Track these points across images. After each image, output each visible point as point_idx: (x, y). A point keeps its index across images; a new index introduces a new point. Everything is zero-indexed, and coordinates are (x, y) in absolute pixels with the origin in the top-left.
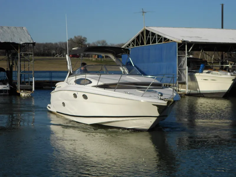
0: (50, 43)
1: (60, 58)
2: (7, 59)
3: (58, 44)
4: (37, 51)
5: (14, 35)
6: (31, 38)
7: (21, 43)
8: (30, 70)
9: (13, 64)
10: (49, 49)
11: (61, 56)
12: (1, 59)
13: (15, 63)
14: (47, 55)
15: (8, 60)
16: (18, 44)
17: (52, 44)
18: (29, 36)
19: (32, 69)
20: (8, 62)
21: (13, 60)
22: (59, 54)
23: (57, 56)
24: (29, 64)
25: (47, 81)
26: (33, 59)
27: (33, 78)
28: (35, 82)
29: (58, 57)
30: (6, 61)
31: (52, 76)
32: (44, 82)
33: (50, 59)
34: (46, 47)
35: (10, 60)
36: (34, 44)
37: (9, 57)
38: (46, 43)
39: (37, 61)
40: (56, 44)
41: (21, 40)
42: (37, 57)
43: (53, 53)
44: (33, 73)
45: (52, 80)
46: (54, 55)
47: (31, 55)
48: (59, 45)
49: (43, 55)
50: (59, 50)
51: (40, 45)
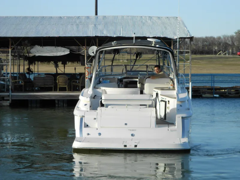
0: (211, 37)
1: (224, 56)
2: (156, 59)
3: (222, 37)
4: (194, 47)
5: (166, 28)
6: (188, 31)
7: (175, 38)
8: (186, 72)
9: (164, 64)
10: (209, 45)
11: (226, 54)
12: (150, 59)
13: (166, 64)
14: (208, 53)
15: (158, 59)
16: (170, 39)
17: (214, 38)
18: (185, 28)
19: (188, 72)
20: (158, 62)
21: (164, 60)
22: (222, 51)
23: (220, 54)
24: (184, 65)
25: (207, 87)
26: (190, 58)
27: (190, 83)
28: (192, 88)
29: (222, 55)
30: (155, 61)
31: (214, 81)
32: (204, 88)
33: (211, 58)
34: (206, 42)
35: (160, 59)
36: (191, 38)
37: (158, 56)
38: (206, 37)
39: (195, 61)
40: (219, 38)
41: (175, 34)
42: (194, 56)
43: (215, 49)
44: (190, 77)
45: (214, 86)
46: (216, 53)
47: (188, 52)
48: (223, 40)
49: (202, 53)
50: (223, 46)
51: (198, 40)
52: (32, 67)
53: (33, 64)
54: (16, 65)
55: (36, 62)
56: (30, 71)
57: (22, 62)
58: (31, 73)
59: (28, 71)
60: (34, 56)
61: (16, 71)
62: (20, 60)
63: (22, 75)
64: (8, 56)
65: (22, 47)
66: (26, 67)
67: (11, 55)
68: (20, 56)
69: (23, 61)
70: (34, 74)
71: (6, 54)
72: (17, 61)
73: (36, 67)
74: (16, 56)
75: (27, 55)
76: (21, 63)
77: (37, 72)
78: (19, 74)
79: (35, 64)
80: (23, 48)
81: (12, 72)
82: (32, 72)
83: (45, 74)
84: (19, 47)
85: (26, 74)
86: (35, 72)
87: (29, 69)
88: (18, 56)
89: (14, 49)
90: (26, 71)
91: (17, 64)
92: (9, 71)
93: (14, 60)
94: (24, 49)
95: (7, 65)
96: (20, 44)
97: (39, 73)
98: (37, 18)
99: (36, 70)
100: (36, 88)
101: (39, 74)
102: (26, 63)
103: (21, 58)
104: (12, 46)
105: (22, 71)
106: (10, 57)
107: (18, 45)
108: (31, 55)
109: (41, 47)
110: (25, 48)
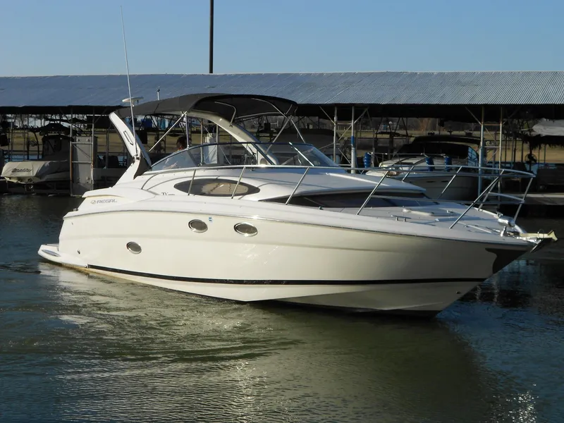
52: (535, 153)
53: (538, 149)
54: (509, 149)
55: (543, 146)
56: (531, 159)
57: (519, 144)
58: (533, 162)
59: (528, 160)
60: (539, 136)
61: (509, 159)
62: (516, 141)
63: (520, 166)
64: (497, 134)
65: (520, 121)
66: (526, 153)
67: (503, 133)
68: (516, 135)
69: (521, 143)
70: (539, 164)
71: (493, 133)
72: (511, 144)
73: (542, 153)
74: (511, 135)
75: (528, 133)
76: (517, 147)
77: (543, 162)
78: (514, 163)
79: (540, 149)
80: (522, 123)
81: (503, 160)
82: (535, 161)
83: (556, 165)
84: (516, 121)
85: (526, 165)
86: (541, 162)
87: (530, 156)
88: (513, 134)
89: (506, 124)
90: (526, 159)
91: (511, 147)
92: (498, 159)
93: (506, 141)
94: (523, 125)
95: (495, 149)
96: (518, 117)
97: (546, 162)
98: (546, 74)
99: (542, 158)
100: (541, 187)
101: (546, 165)
102: (526, 146)
103: (517, 139)
104: (504, 120)
105: (518, 159)
106: (500, 137)
107: (513, 118)
108: (533, 134)
109: (551, 122)
110: (525, 122)
